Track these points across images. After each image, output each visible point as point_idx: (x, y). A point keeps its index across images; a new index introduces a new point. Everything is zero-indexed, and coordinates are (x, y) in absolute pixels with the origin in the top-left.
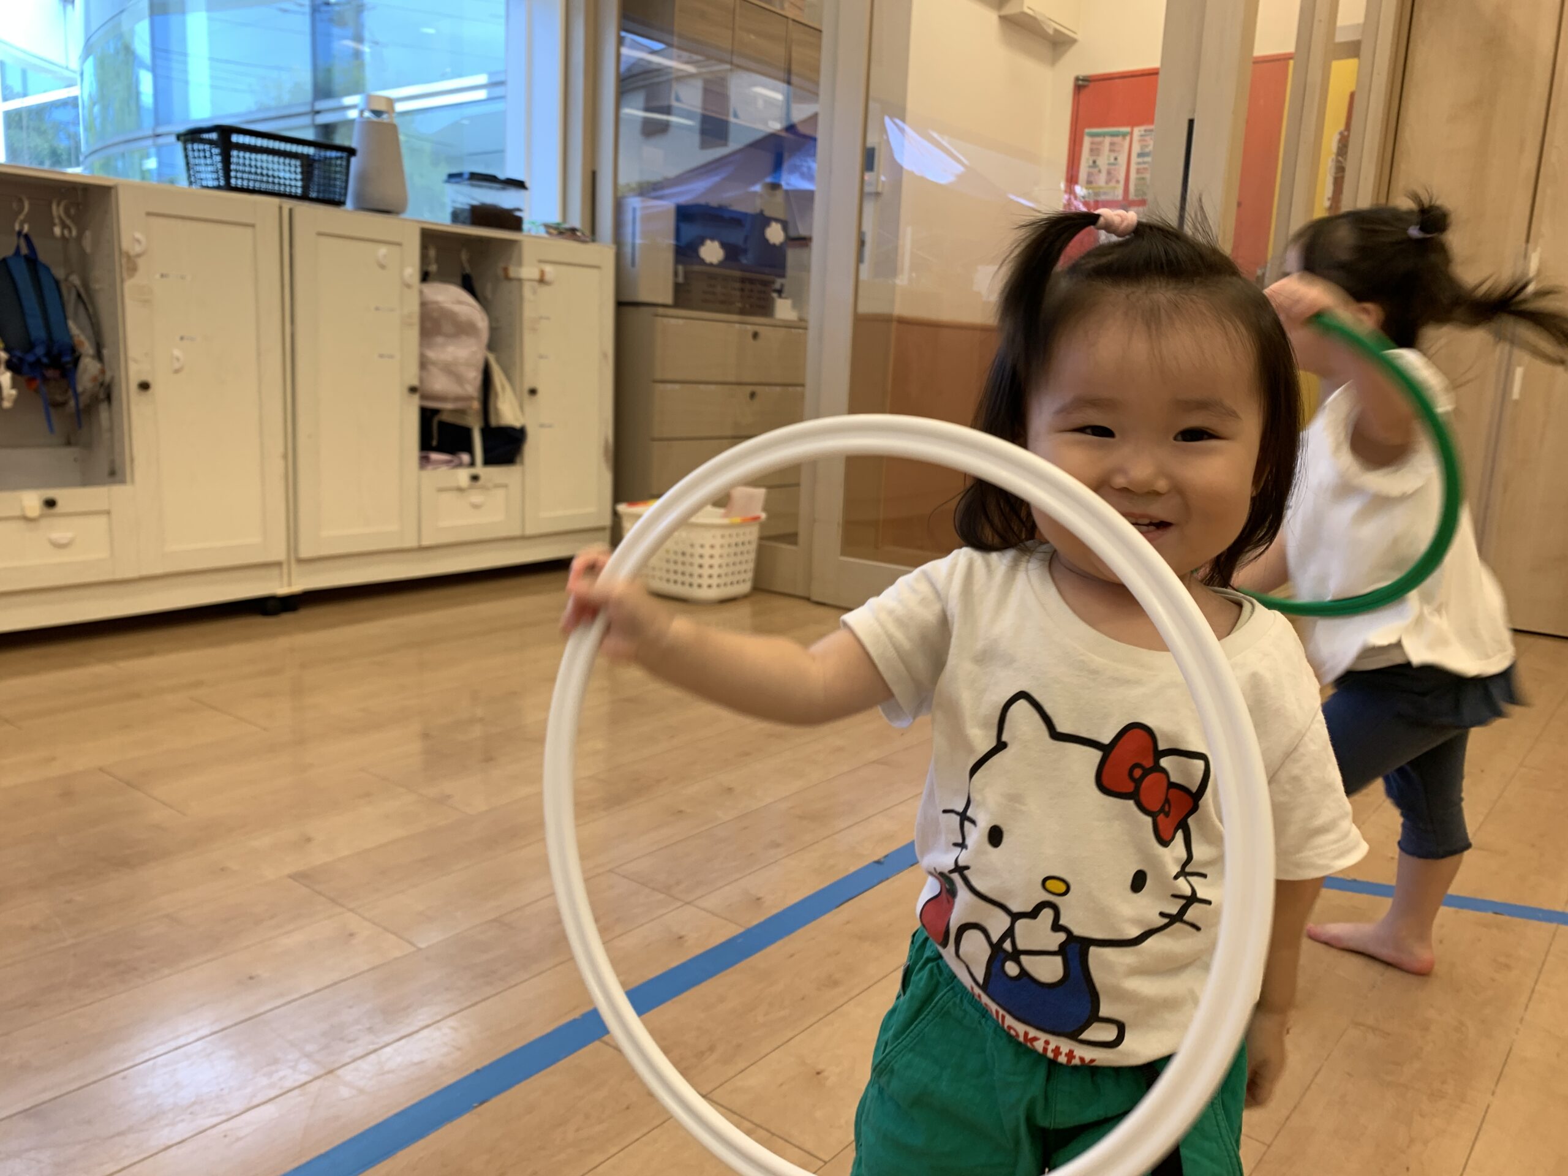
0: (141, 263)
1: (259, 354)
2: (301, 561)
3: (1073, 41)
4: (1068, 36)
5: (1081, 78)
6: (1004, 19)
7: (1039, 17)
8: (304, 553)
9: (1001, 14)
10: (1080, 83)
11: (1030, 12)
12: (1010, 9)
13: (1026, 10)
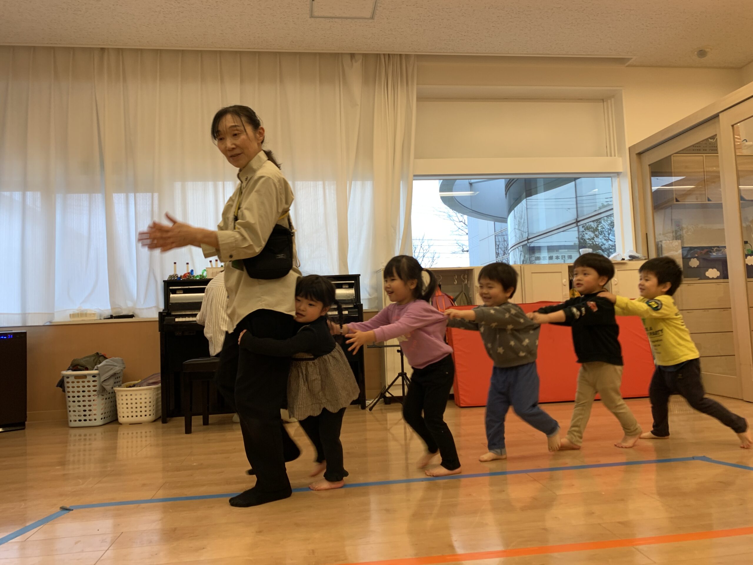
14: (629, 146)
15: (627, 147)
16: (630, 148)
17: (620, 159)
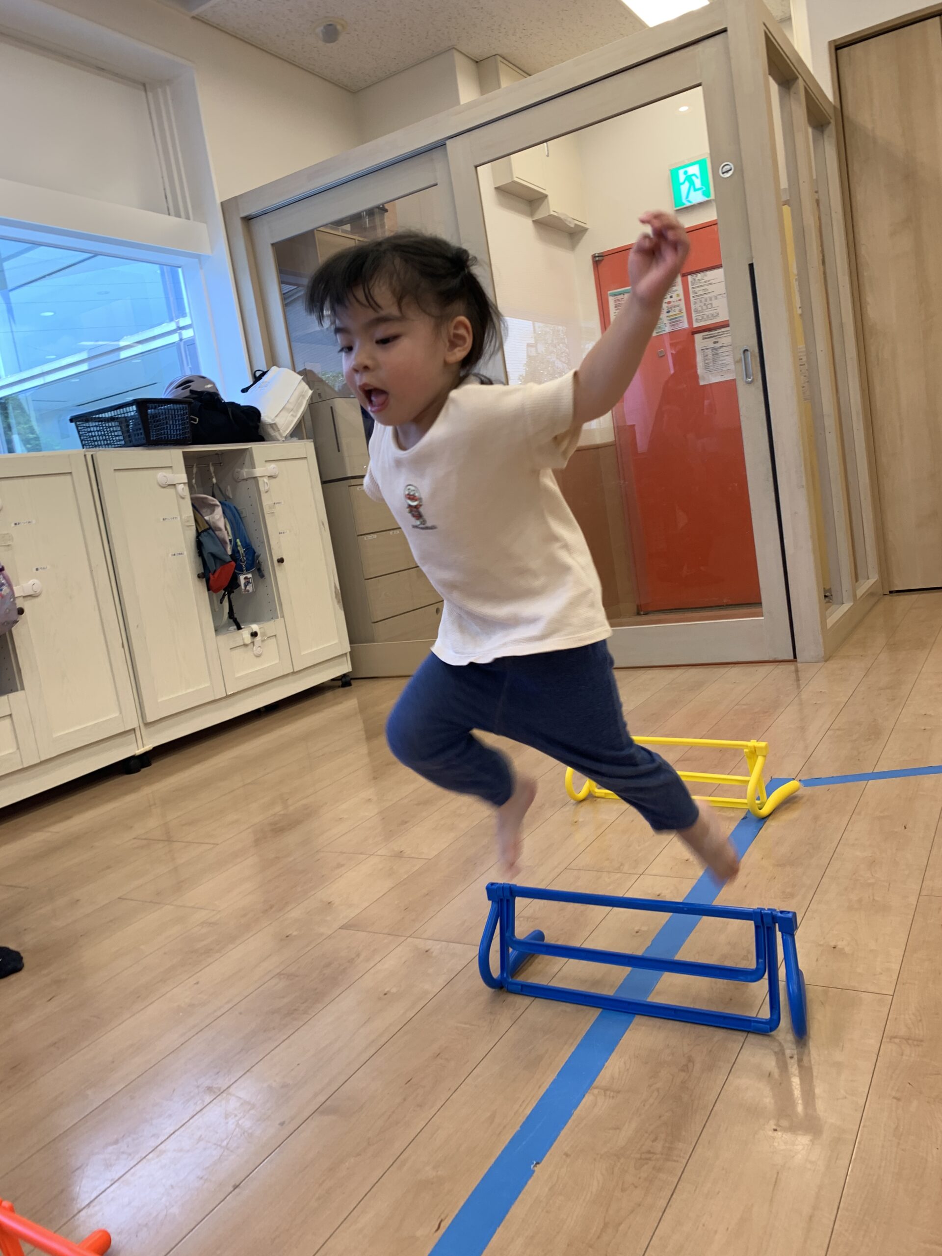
1: (91, 571)
2: (147, 725)
3: (585, 230)
4: (583, 227)
5: (597, 255)
6: (537, 223)
7: (562, 217)
8: (150, 719)
9: (534, 219)
10: (597, 259)
11: (555, 214)
12: (540, 214)
13: (552, 213)
14: (222, 201)
15: (218, 202)
16: (222, 204)
17: (203, 226)
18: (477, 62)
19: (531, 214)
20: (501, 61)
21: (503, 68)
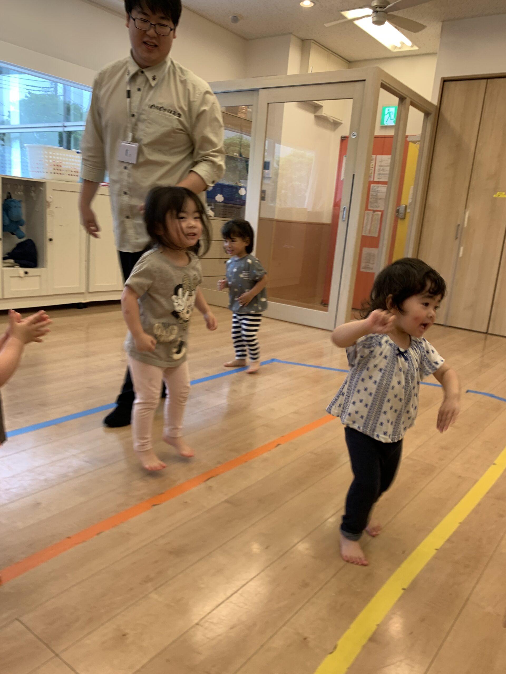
0: (51, 203)
2: (89, 293)
3: (341, 124)
4: (339, 122)
5: (343, 137)
6: (316, 117)
7: (328, 117)
8: (90, 290)
9: (315, 115)
10: (343, 138)
11: (325, 115)
12: (318, 114)
13: (323, 114)
18: (303, 40)
19: (315, 112)
20: (313, 42)
21: (313, 46)
